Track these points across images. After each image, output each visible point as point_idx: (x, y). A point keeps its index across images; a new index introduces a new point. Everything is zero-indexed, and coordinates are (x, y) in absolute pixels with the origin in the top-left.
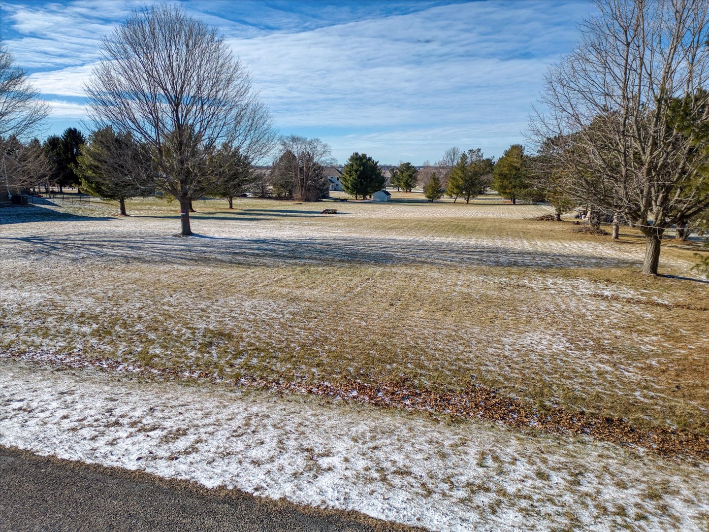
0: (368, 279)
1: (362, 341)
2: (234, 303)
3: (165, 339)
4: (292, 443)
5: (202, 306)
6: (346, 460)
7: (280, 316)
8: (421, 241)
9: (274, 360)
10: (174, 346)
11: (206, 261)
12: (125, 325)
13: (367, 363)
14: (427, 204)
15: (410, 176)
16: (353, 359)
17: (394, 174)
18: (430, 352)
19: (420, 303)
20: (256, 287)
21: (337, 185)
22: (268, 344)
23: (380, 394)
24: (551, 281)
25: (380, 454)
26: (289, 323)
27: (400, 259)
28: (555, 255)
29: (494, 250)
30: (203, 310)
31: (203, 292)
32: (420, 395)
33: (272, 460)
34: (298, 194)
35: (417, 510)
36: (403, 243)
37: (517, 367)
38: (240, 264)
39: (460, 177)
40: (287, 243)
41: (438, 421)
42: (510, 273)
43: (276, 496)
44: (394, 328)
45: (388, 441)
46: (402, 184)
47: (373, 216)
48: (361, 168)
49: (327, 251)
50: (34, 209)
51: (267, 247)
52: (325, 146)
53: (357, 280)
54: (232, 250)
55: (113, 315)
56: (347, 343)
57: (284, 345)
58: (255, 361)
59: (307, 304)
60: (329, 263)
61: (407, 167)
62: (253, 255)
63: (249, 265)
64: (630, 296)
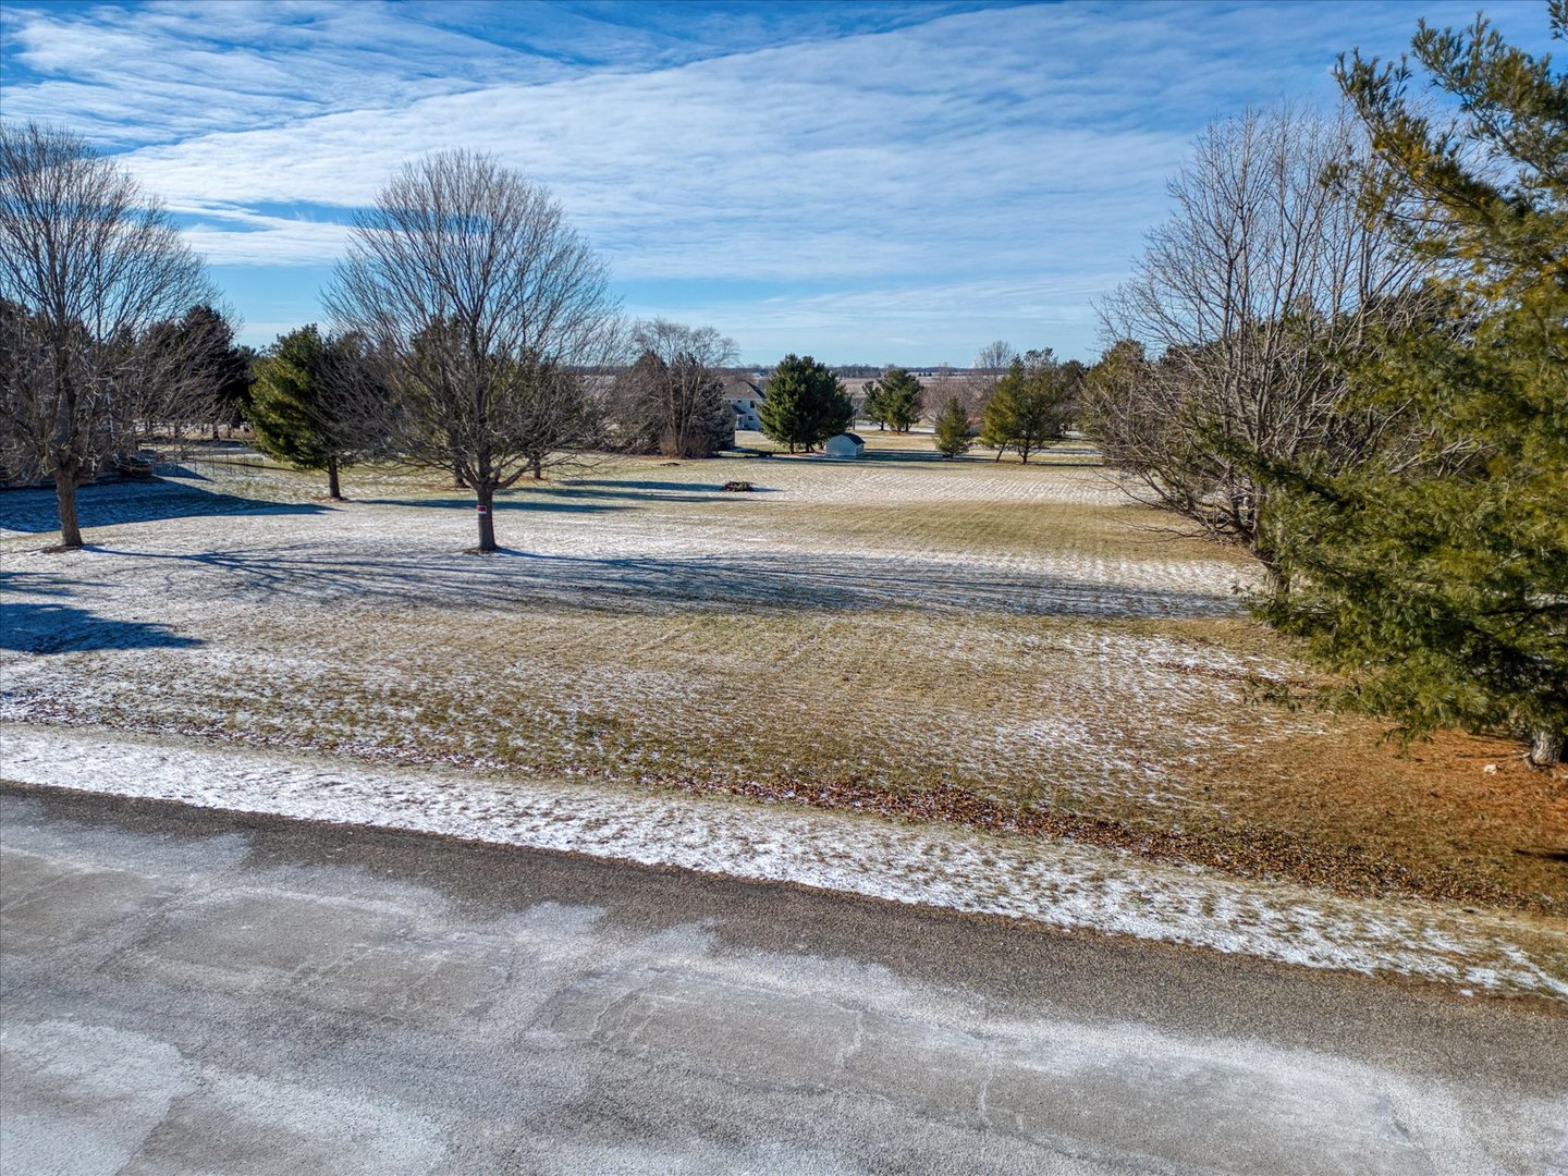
0: (812, 637)
1: (800, 730)
2: (610, 676)
3: (525, 727)
4: (723, 832)
5: (565, 680)
6: (783, 846)
7: (682, 695)
8: (908, 562)
9: (682, 755)
10: (540, 737)
11: (543, 604)
12: (460, 707)
13: (806, 759)
14: (940, 465)
15: (907, 399)
16: (788, 754)
17: (872, 392)
18: (893, 745)
19: (889, 677)
20: (637, 651)
21: (751, 418)
22: (670, 734)
23: (824, 795)
24: (1108, 640)
25: (820, 843)
26: (696, 706)
27: (866, 600)
28: (1139, 592)
29: (1034, 582)
30: (568, 686)
31: (559, 658)
32: (875, 796)
33: (706, 844)
34: (669, 443)
35: (853, 881)
36: (877, 566)
37: (1007, 764)
38: (599, 609)
39: (1010, 408)
40: (669, 567)
41: (891, 821)
42: (1046, 626)
43: (716, 870)
44: (847, 714)
45: (829, 833)
46: (890, 415)
47: (826, 498)
48: (803, 388)
49: (741, 583)
50: (163, 487)
51: (636, 577)
52: (726, 343)
53: (793, 639)
54: (580, 583)
55: (438, 693)
56: (780, 734)
57: (692, 735)
58: (656, 756)
59: (719, 677)
60: (747, 607)
61: (902, 378)
62: (617, 592)
63: (616, 612)
64: (1224, 666)
